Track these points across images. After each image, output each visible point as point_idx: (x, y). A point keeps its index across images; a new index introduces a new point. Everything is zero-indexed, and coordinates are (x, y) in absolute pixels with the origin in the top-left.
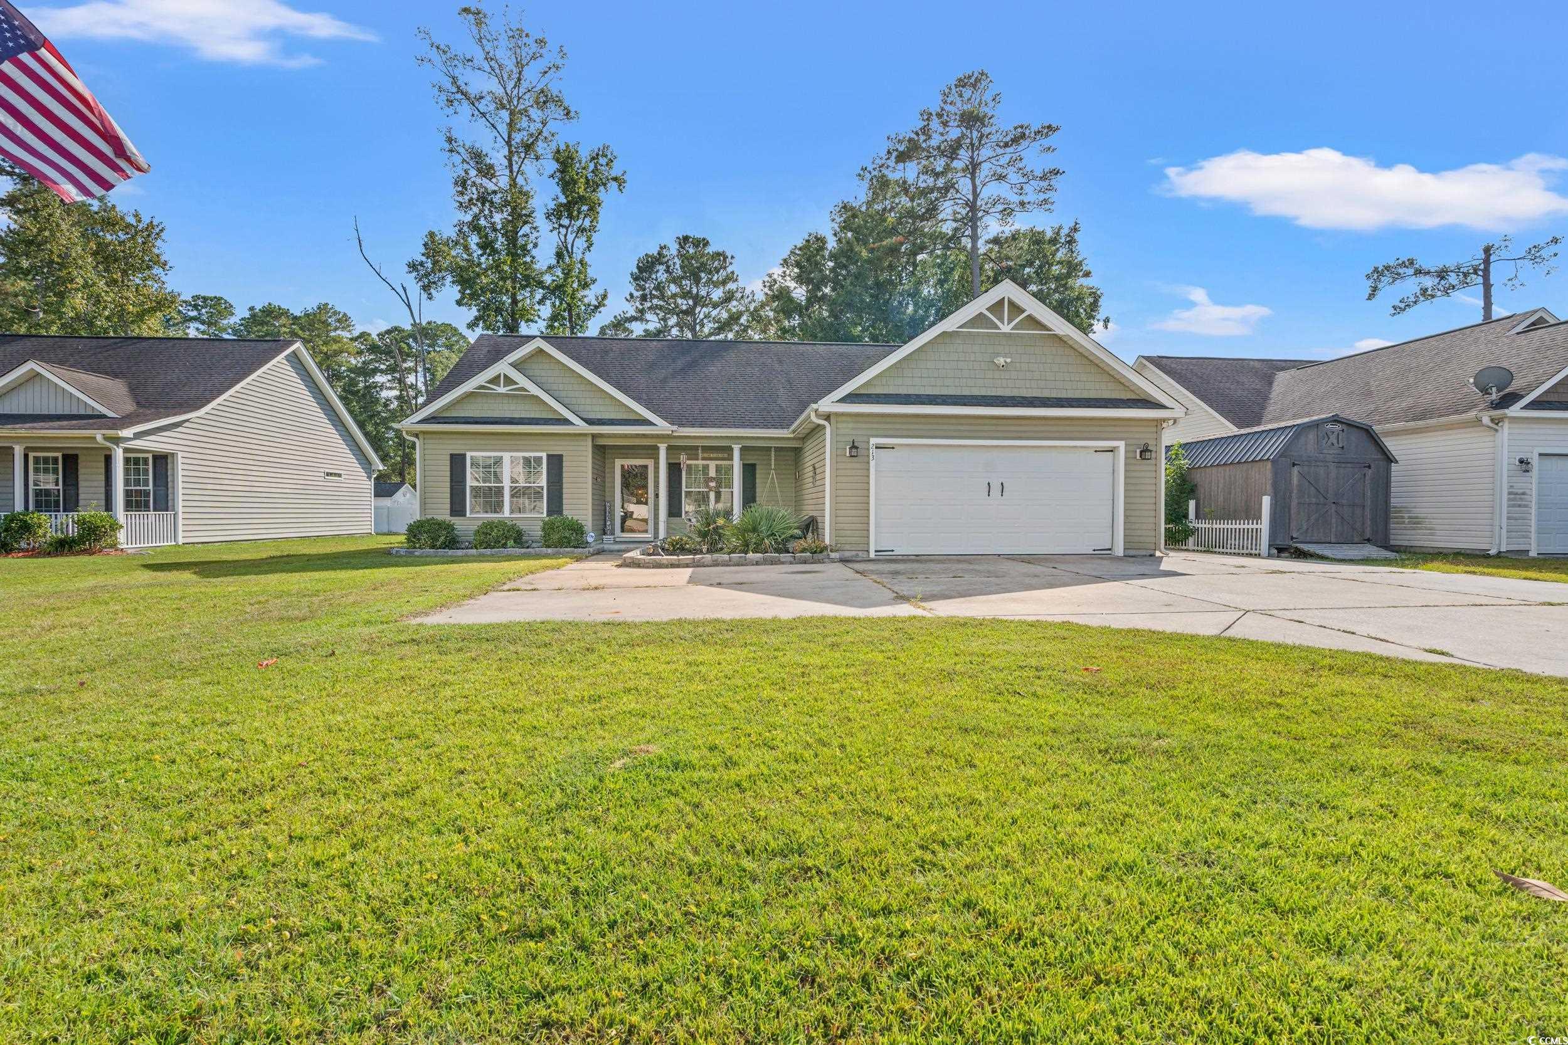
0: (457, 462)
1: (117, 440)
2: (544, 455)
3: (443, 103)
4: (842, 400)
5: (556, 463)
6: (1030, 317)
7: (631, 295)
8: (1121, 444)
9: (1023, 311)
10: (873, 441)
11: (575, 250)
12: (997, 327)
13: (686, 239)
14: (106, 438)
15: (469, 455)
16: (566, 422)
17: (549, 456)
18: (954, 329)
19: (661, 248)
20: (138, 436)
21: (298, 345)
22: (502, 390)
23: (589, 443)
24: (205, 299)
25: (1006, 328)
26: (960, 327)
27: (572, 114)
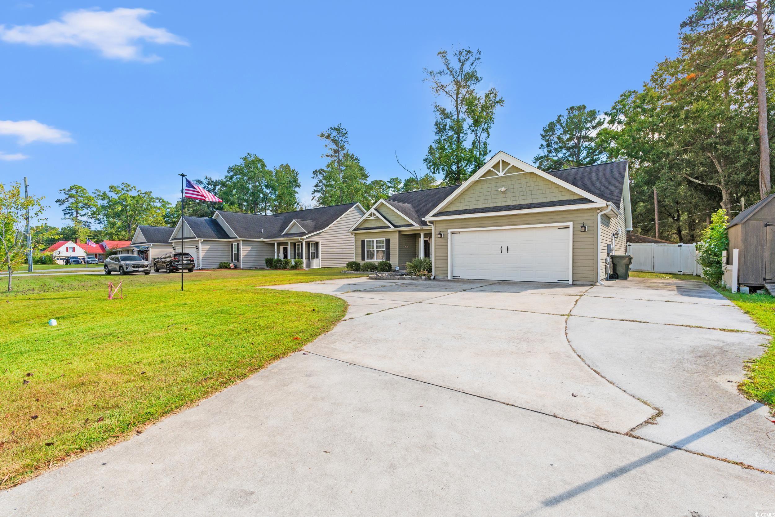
0: (363, 242)
1: (303, 239)
2: (385, 239)
3: (434, 93)
4: (434, 216)
5: (388, 241)
6: (513, 166)
7: (542, 145)
8: (571, 224)
9: (510, 164)
10: (449, 231)
11: (481, 139)
12: (498, 175)
13: (572, 108)
14: (301, 239)
15: (366, 240)
16: (388, 227)
17: (386, 239)
18: (477, 179)
19: (559, 117)
20: (307, 238)
21: (358, 203)
22: (372, 218)
23: (397, 234)
24: (393, 179)
25: (501, 174)
26: (480, 178)
27: (479, 79)
